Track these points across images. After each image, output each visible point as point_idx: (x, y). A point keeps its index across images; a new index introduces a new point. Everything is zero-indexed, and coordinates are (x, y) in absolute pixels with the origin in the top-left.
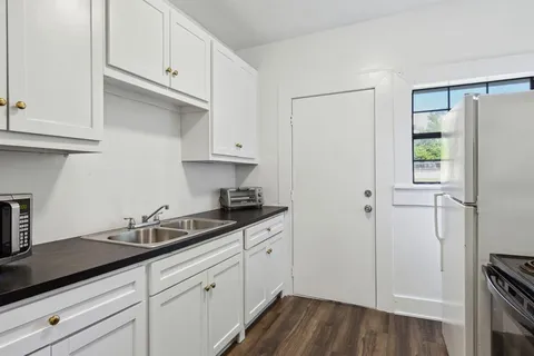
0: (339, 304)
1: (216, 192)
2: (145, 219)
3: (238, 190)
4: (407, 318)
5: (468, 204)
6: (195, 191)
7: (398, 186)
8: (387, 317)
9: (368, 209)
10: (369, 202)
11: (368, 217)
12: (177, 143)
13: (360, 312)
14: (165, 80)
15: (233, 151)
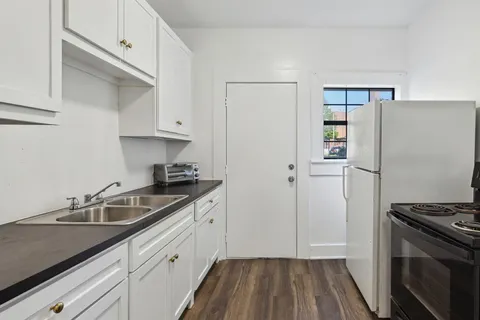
0: (268, 259)
1: (150, 168)
2: (88, 198)
3: (176, 166)
4: (320, 260)
5: (375, 172)
6: (131, 168)
7: (313, 161)
8: (306, 262)
9: (291, 180)
10: (292, 173)
11: (291, 186)
12: (114, 117)
13: (285, 263)
14: (119, 51)
15: (173, 128)
